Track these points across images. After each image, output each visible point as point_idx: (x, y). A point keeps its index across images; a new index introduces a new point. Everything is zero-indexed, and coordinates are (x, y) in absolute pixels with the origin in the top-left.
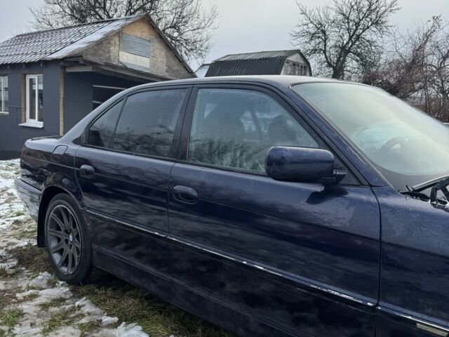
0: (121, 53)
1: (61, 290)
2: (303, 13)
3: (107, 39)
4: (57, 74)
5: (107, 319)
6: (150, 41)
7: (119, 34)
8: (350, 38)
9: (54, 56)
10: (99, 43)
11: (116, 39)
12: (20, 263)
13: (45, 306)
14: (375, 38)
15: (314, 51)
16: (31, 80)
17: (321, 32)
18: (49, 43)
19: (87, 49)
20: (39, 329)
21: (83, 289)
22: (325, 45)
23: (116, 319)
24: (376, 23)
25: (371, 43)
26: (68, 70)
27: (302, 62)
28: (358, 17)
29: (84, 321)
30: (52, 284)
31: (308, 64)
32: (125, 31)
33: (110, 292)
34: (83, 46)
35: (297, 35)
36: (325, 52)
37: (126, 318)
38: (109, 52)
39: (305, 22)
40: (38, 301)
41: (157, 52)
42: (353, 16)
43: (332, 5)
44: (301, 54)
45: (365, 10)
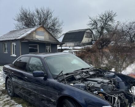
0: (36, 36)
1: (9, 98)
2: (90, 18)
3: (32, 33)
4: (19, 43)
5: (16, 104)
6: (44, 32)
7: (35, 31)
8: (104, 24)
9: (18, 38)
10: (30, 34)
11: (35, 32)
12: (2, 93)
13: (5, 102)
14: (111, 24)
15: (94, 29)
16: (13, 44)
17: (95, 23)
18: (18, 34)
19: (27, 36)
20: (2, 106)
21: (13, 98)
22: (97, 27)
23: (17, 103)
24: (111, 20)
25: (110, 25)
26: (22, 41)
27: (90, 32)
28: (106, 18)
29: (11, 104)
30: (7, 97)
31: (92, 32)
32: (37, 30)
33: (18, 98)
34: (26, 35)
35: (89, 25)
36: (97, 29)
37: (19, 103)
38: (33, 36)
39: (91, 21)
40: (4, 101)
41: (46, 35)
42: (104, 18)
43: (98, 15)
44: (90, 30)
45: (108, 16)
